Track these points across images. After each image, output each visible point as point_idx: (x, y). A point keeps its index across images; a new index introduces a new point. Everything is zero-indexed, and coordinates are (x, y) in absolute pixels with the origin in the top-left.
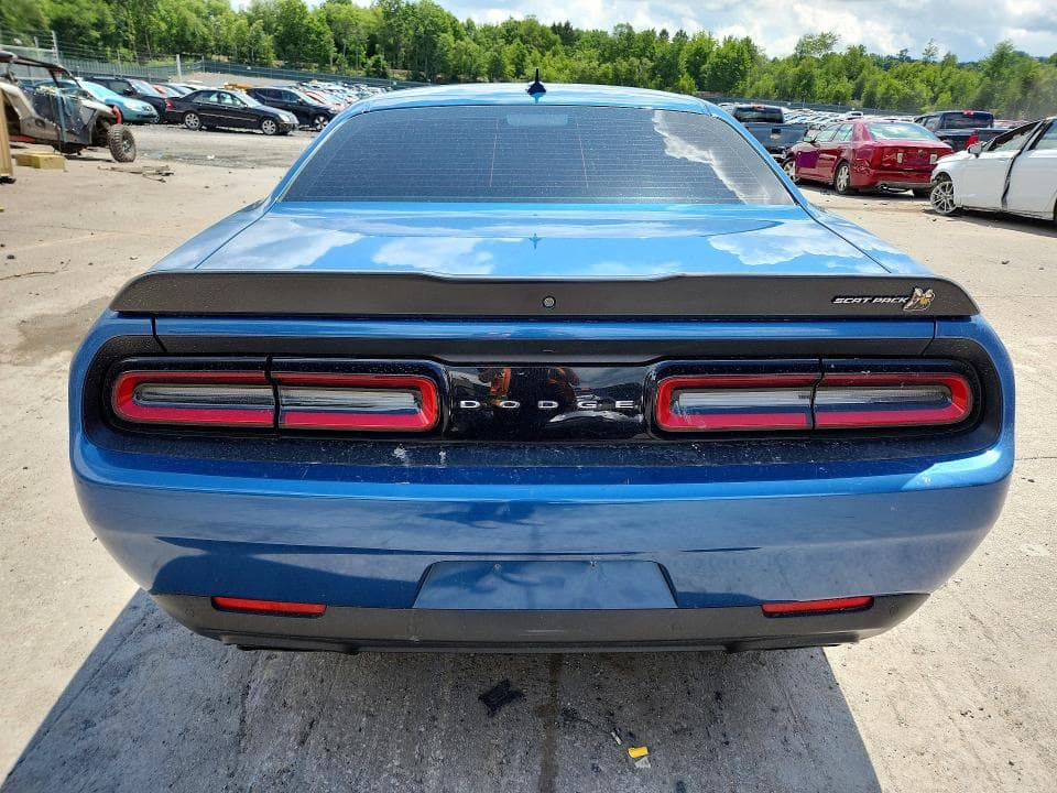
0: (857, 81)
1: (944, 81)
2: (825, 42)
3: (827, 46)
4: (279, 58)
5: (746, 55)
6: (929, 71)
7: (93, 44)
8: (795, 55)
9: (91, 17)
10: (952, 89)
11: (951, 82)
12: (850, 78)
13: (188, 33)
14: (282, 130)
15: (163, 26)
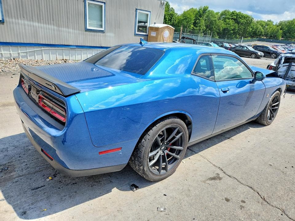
4: (283, 37)
7: (231, 34)
9: (232, 28)
13: (257, 31)
14: (258, 57)
15: (251, 29)
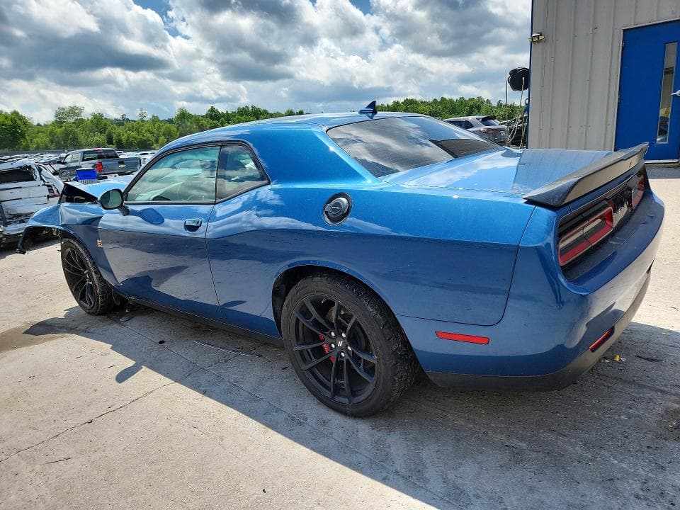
0: (106, 133)
1: (157, 130)
2: (73, 111)
3: (77, 114)
5: (19, 122)
6: (147, 126)
8: (56, 121)
10: (164, 134)
11: (162, 131)
12: (101, 133)
